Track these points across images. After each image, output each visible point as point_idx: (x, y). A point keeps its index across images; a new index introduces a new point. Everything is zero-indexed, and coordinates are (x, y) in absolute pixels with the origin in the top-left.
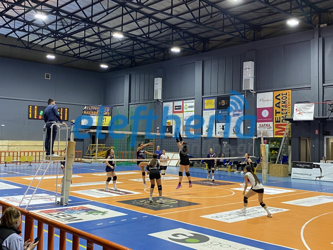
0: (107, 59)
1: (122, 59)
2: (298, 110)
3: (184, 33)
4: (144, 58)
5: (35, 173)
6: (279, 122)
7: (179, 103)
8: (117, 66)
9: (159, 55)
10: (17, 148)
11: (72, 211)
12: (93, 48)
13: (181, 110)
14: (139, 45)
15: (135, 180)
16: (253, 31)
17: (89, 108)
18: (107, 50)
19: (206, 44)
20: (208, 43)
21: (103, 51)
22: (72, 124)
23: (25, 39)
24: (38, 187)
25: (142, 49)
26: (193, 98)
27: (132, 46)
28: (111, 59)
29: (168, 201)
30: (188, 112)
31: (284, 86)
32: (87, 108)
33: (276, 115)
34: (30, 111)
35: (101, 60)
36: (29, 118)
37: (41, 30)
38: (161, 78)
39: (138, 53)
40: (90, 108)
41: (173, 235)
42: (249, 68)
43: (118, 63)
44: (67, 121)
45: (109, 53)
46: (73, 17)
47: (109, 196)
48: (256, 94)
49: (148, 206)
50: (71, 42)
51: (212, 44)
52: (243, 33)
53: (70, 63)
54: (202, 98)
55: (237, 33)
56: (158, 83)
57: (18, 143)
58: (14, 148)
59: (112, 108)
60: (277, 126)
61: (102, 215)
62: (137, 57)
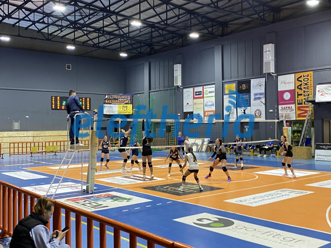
0: (126, 47)
1: (141, 47)
2: (320, 91)
3: (203, 18)
4: (162, 45)
5: (61, 162)
6: (302, 104)
7: (199, 89)
8: (136, 54)
9: (177, 42)
10: (42, 139)
11: (98, 198)
12: (112, 37)
13: (202, 96)
14: (158, 32)
15: (158, 166)
16: (272, 13)
17: (110, 97)
18: (125, 39)
19: (225, 28)
20: (227, 27)
21: (122, 40)
22: (94, 113)
23: (45, 31)
24: (64, 176)
25: (161, 35)
26: (213, 83)
27: (151, 34)
28: (130, 47)
29: (192, 187)
30: (208, 97)
31: (305, 68)
32: (108, 97)
33: (298, 97)
34: (53, 102)
35: (120, 49)
36: (52, 109)
37: (60, 21)
38: (181, 65)
39: (156, 40)
40: (112, 97)
41: (198, 220)
42: (269, 51)
43: (138, 51)
44: (89, 110)
45: (128, 41)
46: (91, 7)
47: (133, 183)
48: (277, 77)
49: (172, 191)
50: (90, 32)
51: (231, 28)
52: (262, 16)
53: (91, 53)
54: (223, 83)
55: (256, 16)
56: (178, 69)
57: (43, 134)
58: (39, 138)
59: (133, 96)
60: (299, 109)
61: (127, 201)
62: (156, 44)
